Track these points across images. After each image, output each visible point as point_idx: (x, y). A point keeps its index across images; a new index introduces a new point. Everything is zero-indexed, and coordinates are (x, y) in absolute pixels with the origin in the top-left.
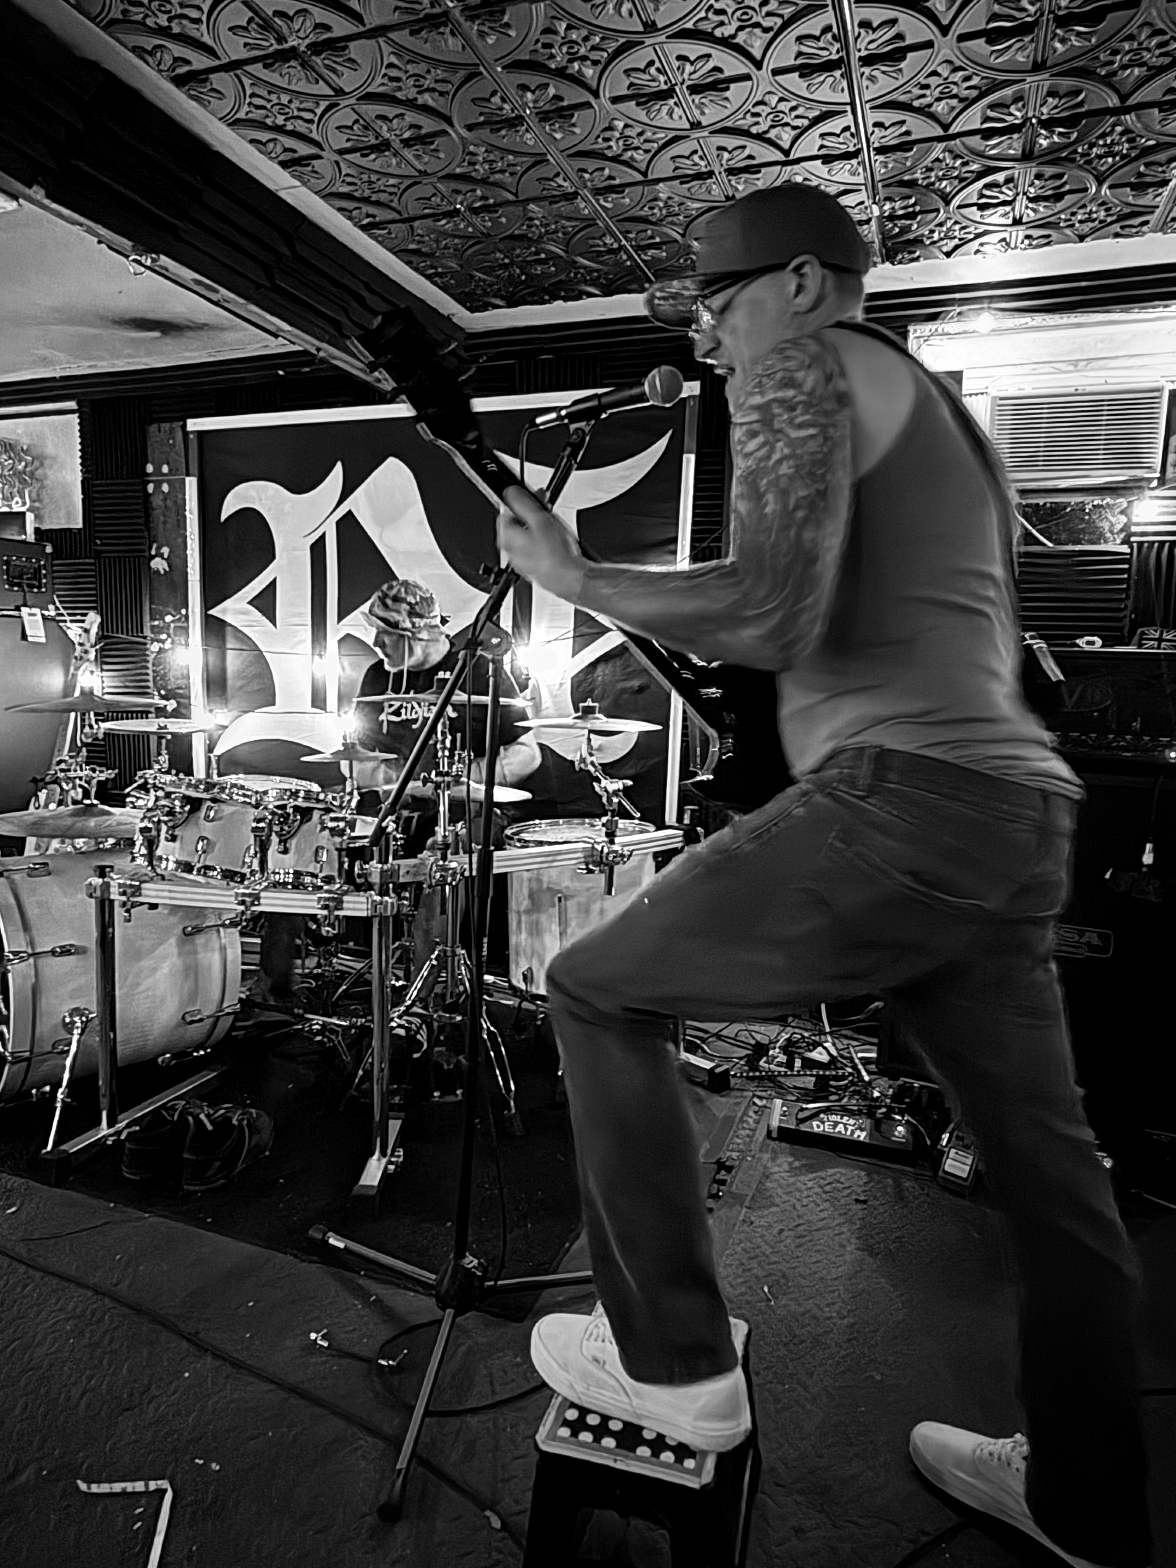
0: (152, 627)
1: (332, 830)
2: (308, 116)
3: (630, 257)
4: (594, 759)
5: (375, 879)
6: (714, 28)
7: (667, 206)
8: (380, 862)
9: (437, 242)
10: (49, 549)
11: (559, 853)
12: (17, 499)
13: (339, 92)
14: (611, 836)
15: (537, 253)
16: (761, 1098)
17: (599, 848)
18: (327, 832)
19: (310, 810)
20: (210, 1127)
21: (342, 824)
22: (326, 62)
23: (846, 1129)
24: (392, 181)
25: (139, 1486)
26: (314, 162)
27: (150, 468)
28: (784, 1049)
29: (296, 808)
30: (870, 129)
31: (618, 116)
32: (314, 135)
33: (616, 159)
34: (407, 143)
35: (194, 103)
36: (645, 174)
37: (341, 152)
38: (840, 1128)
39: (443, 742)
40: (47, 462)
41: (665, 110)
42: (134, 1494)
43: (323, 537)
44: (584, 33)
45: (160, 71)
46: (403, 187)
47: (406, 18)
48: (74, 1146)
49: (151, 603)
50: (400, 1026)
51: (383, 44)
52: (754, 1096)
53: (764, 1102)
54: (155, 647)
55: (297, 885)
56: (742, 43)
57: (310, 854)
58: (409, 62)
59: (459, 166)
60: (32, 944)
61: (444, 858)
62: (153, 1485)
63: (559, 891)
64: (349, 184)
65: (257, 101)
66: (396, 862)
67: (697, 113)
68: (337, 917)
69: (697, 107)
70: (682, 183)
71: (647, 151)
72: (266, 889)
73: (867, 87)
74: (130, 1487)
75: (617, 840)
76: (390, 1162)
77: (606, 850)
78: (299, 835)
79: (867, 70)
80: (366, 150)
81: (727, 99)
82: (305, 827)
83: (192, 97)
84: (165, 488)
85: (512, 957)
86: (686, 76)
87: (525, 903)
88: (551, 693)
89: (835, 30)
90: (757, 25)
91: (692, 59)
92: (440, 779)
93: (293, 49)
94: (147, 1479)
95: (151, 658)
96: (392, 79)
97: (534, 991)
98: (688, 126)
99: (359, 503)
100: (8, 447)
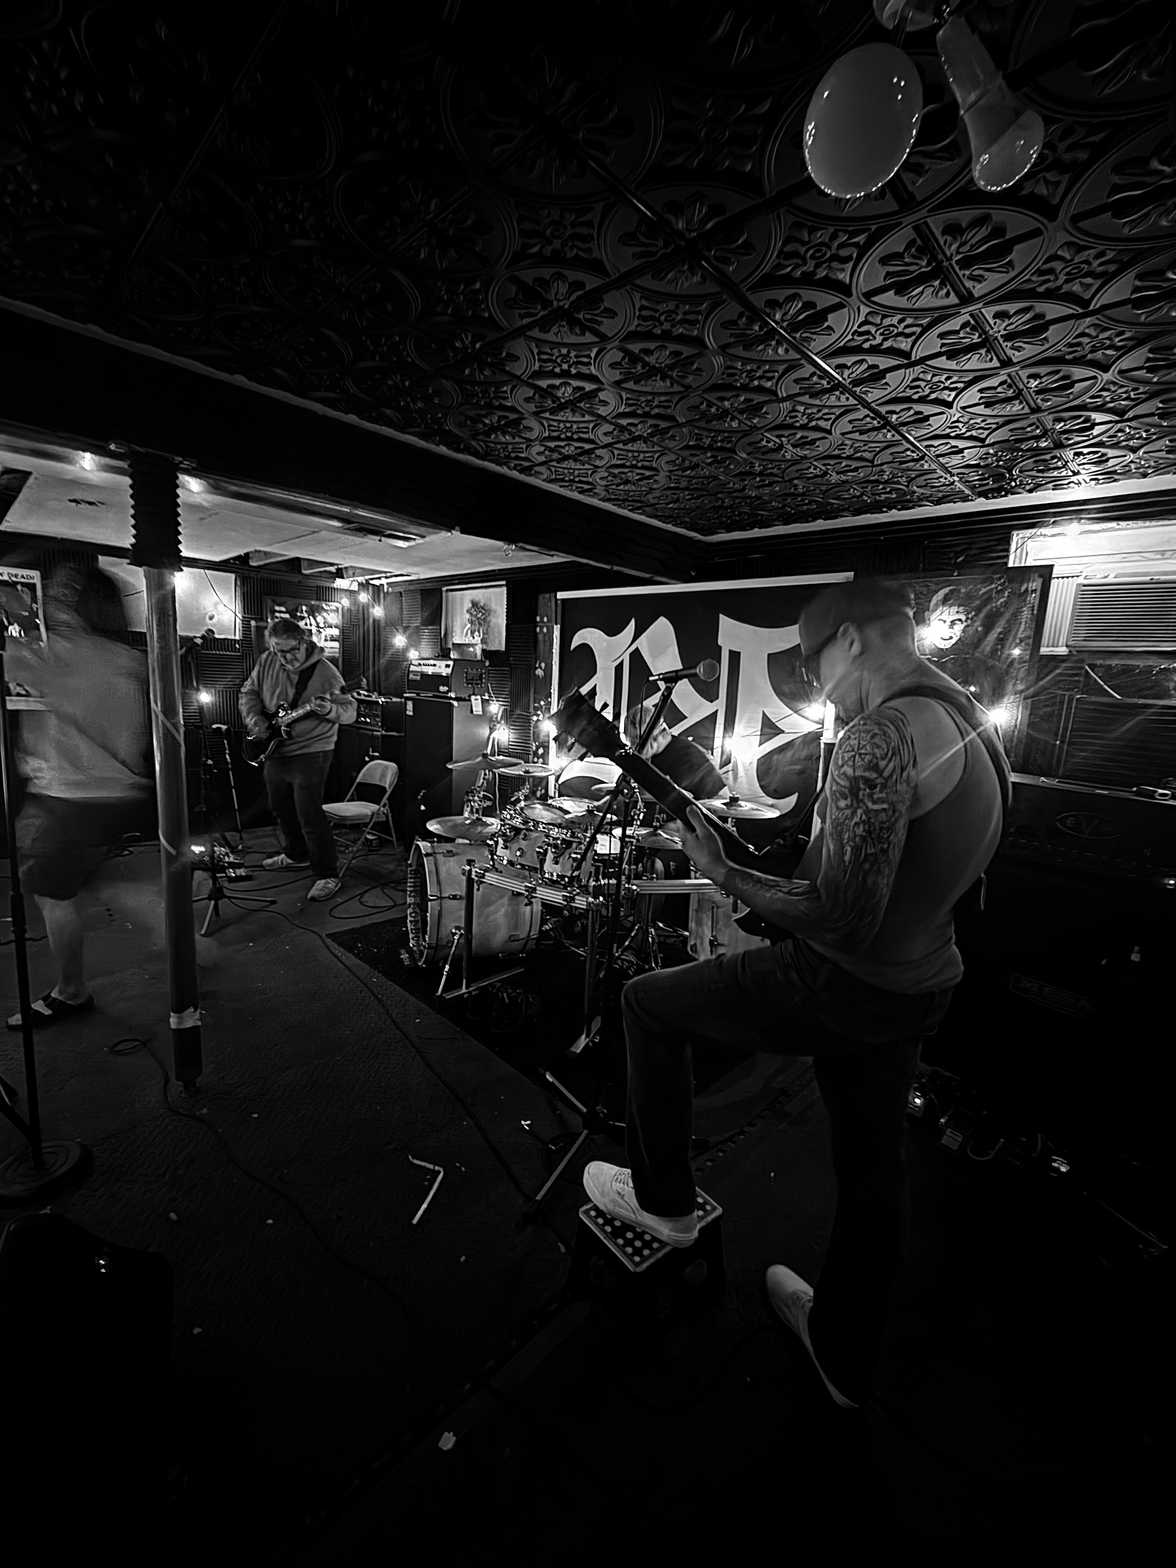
0: (535, 707)
9: (673, 512)
10: (487, 664)
12: (477, 633)
13: (597, 466)
15: (733, 512)
20: (507, 1001)
25: (431, 1166)
27: (538, 619)
29: (563, 840)
40: (492, 614)
42: (429, 1169)
43: (622, 663)
44: (717, 433)
45: (510, 469)
46: (644, 495)
47: (620, 440)
49: (535, 693)
51: (612, 449)
54: (535, 718)
58: (627, 453)
59: (671, 485)
60: (441, 893)
62: (437, 1168)
63: (713, 902)
64: (615, 496)
65: (558, 473)
68: (571, 908)
70: (808, 479)
71: (778, 470)
74: (428, 1165)
78: (564, 855)
79: (906, 427)
80: (617, 484)
81: (817, 447)
83: (527, 475)
84: (545, 630)
89: (873, 416)
90: (820, 419)
91: (786, 436)
94: (435, 1164)
95: (533, 724)
99: (642, 643)
100: (474, 604)
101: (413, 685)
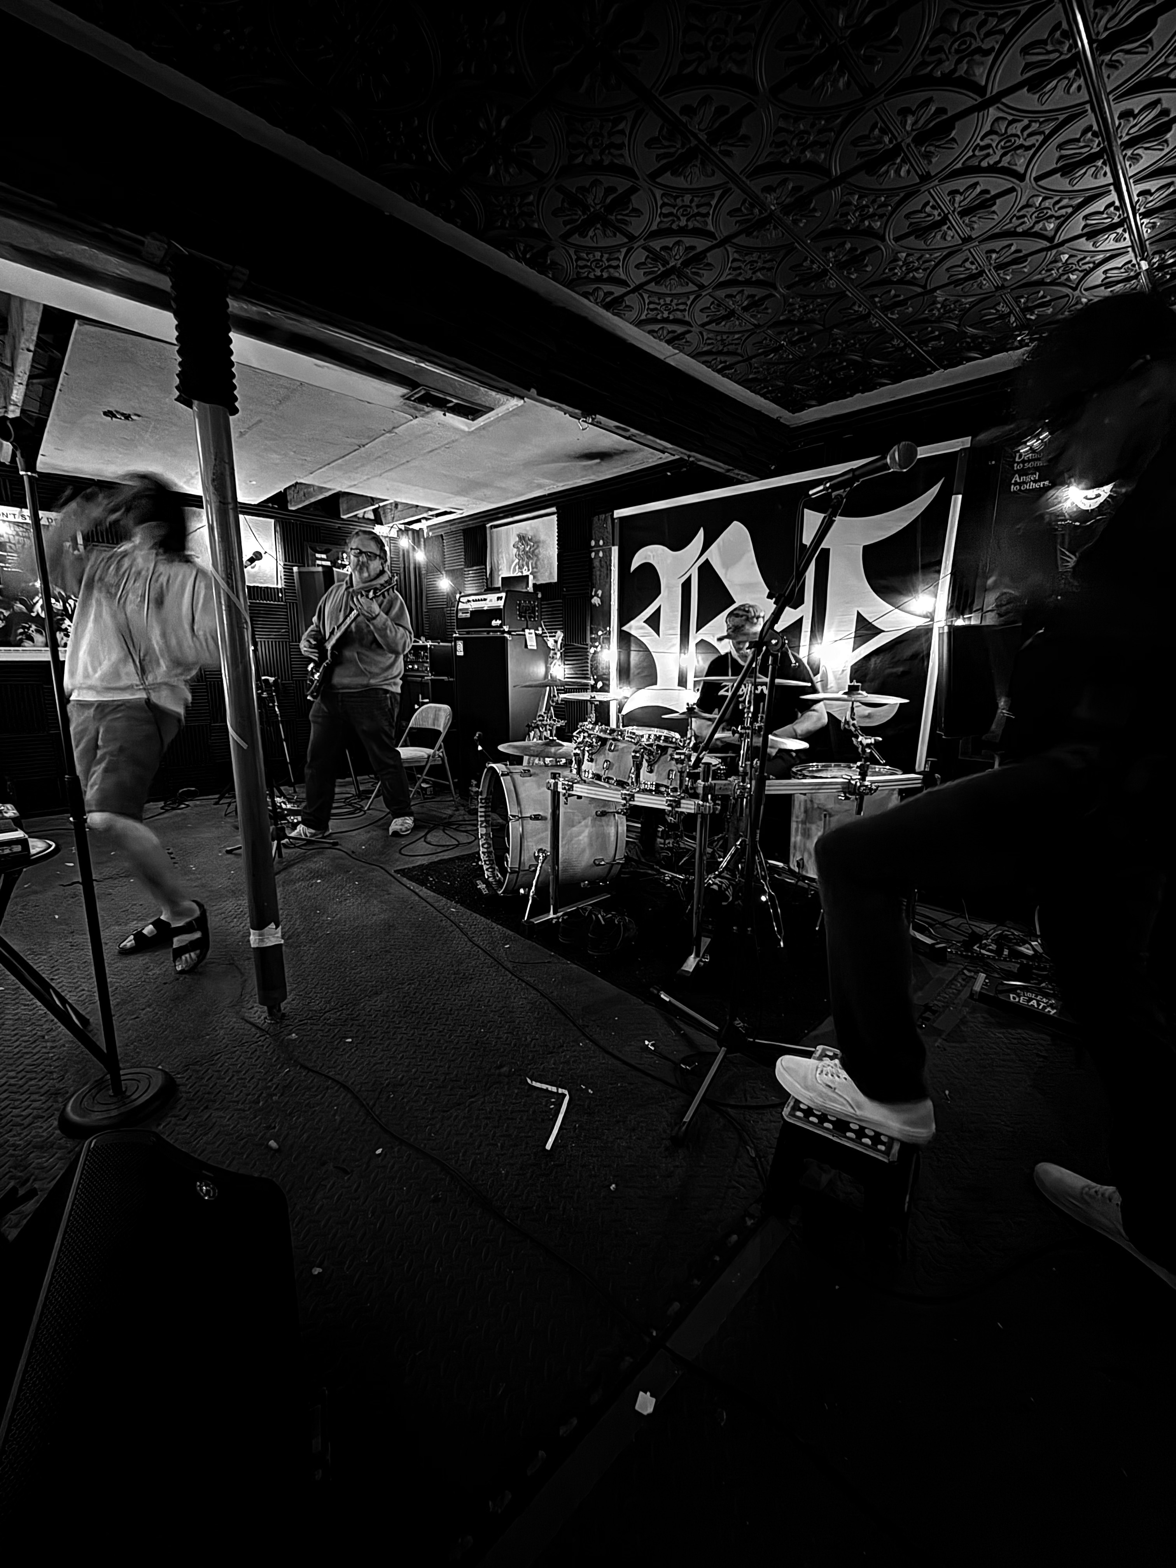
0: (591, 639)
1: (677, 760)
2: (681, 307)
3: (914, 350)
4: (855, 722)
5: (700, 791)
6: (980, 162)
7: (943, 306)
8: (703, 781)
9: (768, 369)
10: (540, 596)
11: (824, 784)
12: (525, 567)
13: (702, 287)
14: (863, 775)
15: (841, 362)
16: (969, 971)
17: (853, 782)
18: (674, 762)
19: (667, 748)
20: (603, 923)
21: (683, 757)
22: (693, 270)
23: (1039, 1005)
24: (736, 336)
25: (554, 1089)
26: (687, 336)
27: (593, 543)
28: (995, 941)
29: (658, 746)
30: (1136, 199)
31: (901, 249)
32: (687, 319)
33: (901, 281)
34: (745, 309)
35: (616, 318)
36: (924, 287)
37: (703, 325)
38: (1034, 1002)
39: (749, 708)
40: (541, 545)
41: (939, 237)
42: (552, 1092)
43: (690, 578)
44: (872, 198)
45: (597, 304)
46: (743, 339)
47: (744, 226)
48: (537, 921)
49: (591, 624)
50: (714, 883)
51: (729, 248)
52: (965, 968)
53: (972, 974)
54: (592, 650)
55: (658, 792)
56: (1006, 165)
57: (665, 774)
58: (746, 255)
59: (782, 314)
60: (521, 812)
61: (744, 781)
62: (560, 1091)
63: (825, 810)
64: (709, 344)
65: (652, 306)
66: (713, 782)
67: (967, 230)
68: (677, 812)
69: (966, 225)
70: (955, 286)
71: (925, 270)
72: (638, 792)
73: (1130, 166)
74: (550, 1088)
75: (868, 778)
76: (700, 960)
77: (858, 784)
78: (660, 762)
79: (1129, 153)
80: (718, 321)
81: (994, 212)
82: (663, 758)
83: (614, 314)
84: (601, 554)
85: (792, 851)
86: (956, 205)
87: (802, 816)
88: (835, 678)
89: (1095, 128)
90: (1021, 146)
91: (961, 191)
92: (743, 731)
93: (674, 267)
94: (558, 1087)
95: (590, 657)
96: (735, 269)
97: (804, 873)
98: (960, 242)
99: (714, 555)
100: (522, 538)
101: (463, 623)
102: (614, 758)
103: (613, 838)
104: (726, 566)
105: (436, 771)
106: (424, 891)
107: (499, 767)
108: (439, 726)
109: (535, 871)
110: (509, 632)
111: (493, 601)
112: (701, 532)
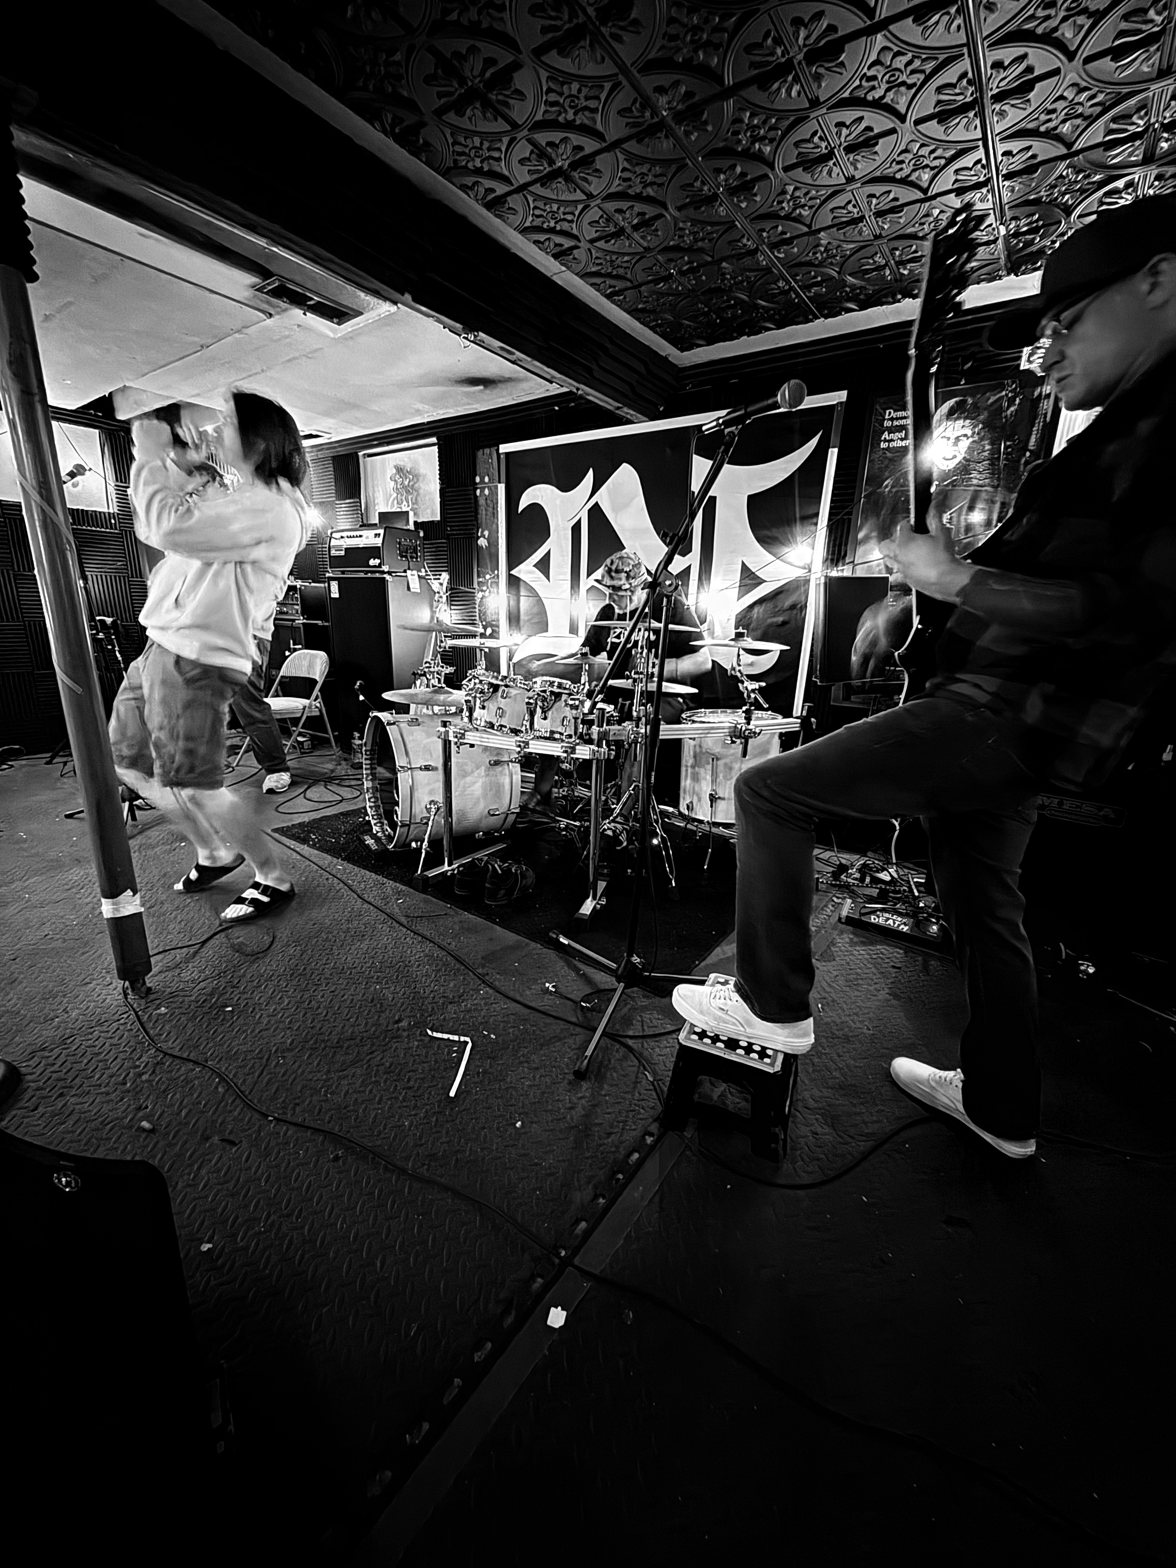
0: (479, 583)
1: (571, 705)
2: (569, 217)
3: (798, 295)
4: (741, 668)
5: (595, 737)
6: (866, 94)
7: (826, 250)
8: (598, 726)
9: (658, 300)
10: (422, 534)
11: (713, 728)
12: (405, 503)
13: (590, 196)
14: (748, 720)
15: (728, 301)
16: (838, 898)
17: (739, 727)
18: (568, 709)
19: (560, 694)
20: (500, 872)
21: (577, 703)
22: (581, 175)
23: (894, 923)
24: (626, 258)
25: (456, 1038)
26: (575, 251)
27: (478, 479)
28: (860, 870)
29: (552, 692)
30: (1000, 158)
31: (788, 181)
32: (575, 231)
33: (788, 217)
34: (636, 228)
35: (499, 220)
36: (809, 226)
37: (592, 241)
38: (891, 922)
40: (421, 479)
41: (826, 169)
42: (454, 1041)
43: (579, 521)
44: (763, 117)
45: (477, 200)
46: (633, 262)
47: (634, 130)
48: (431, 873)
49: (478, 567)
50: (609, 829)
51: (619, 154)
52: (834, 896)
53: (840, 900)
54: (479, 595)
55: (551, 738)
56: (889, 102)
57: (559, 722)
58: (637, 164)
59: (673, 240)
61: (637, 727)
62: (462, 1039)
63: (713, 754)
64: (598, 264)
65: (537, 212)
66: (607, 728)
67: (851, 169)
69: (851, 164)
70: (838, 230)
71: (811, 207)
72: (532, 739)
73: (998, 122)
75: (752, 722)
77: (744, 729)
79: (997, 107)
80: (607, 238)
81: (876, 153)
82: (557, 704)
83: (496, 216)
84: (487, 492)
85: (682, 794)
86: (843, 139)
87: (691, 762)
88: (721, 625)
89: (970, 75)
90: (903, 83)
91: (848, 123)
93: (561, 168)
94: (459, 1035)
95: (478, 602)
96: (625, 180)
97: (694, 816)
98: (844, 181)
99: (603, 497)
100: (399, 470)
101: (336, 562)
102: (506, 704)
103: (507, 787)
104: (615, 510)
105: (313, 723)
106: (305, 849)
107: (384, 716)
108: (315, 674)
109: (427, 824)
110: (389, 573)
111: (370, 538)
112: (591, 471)
